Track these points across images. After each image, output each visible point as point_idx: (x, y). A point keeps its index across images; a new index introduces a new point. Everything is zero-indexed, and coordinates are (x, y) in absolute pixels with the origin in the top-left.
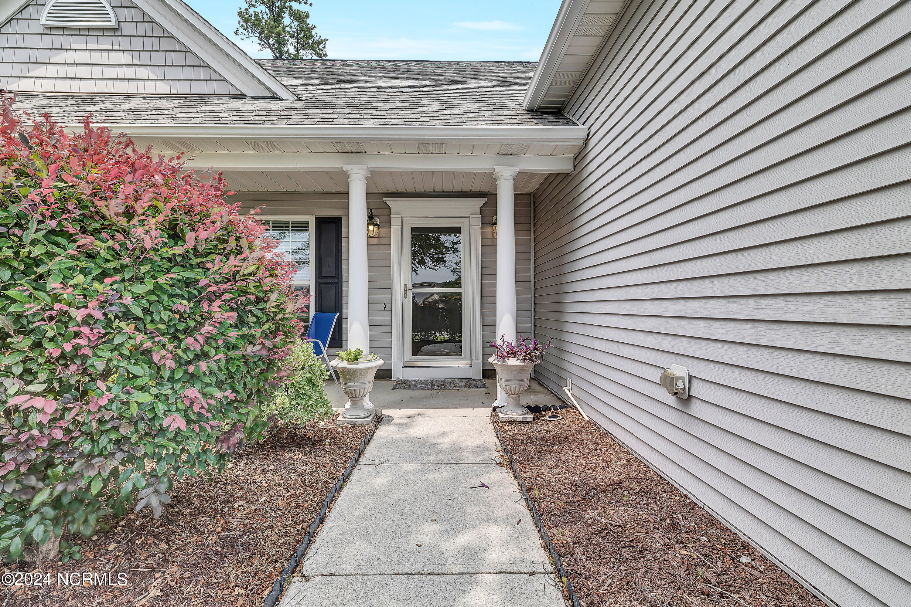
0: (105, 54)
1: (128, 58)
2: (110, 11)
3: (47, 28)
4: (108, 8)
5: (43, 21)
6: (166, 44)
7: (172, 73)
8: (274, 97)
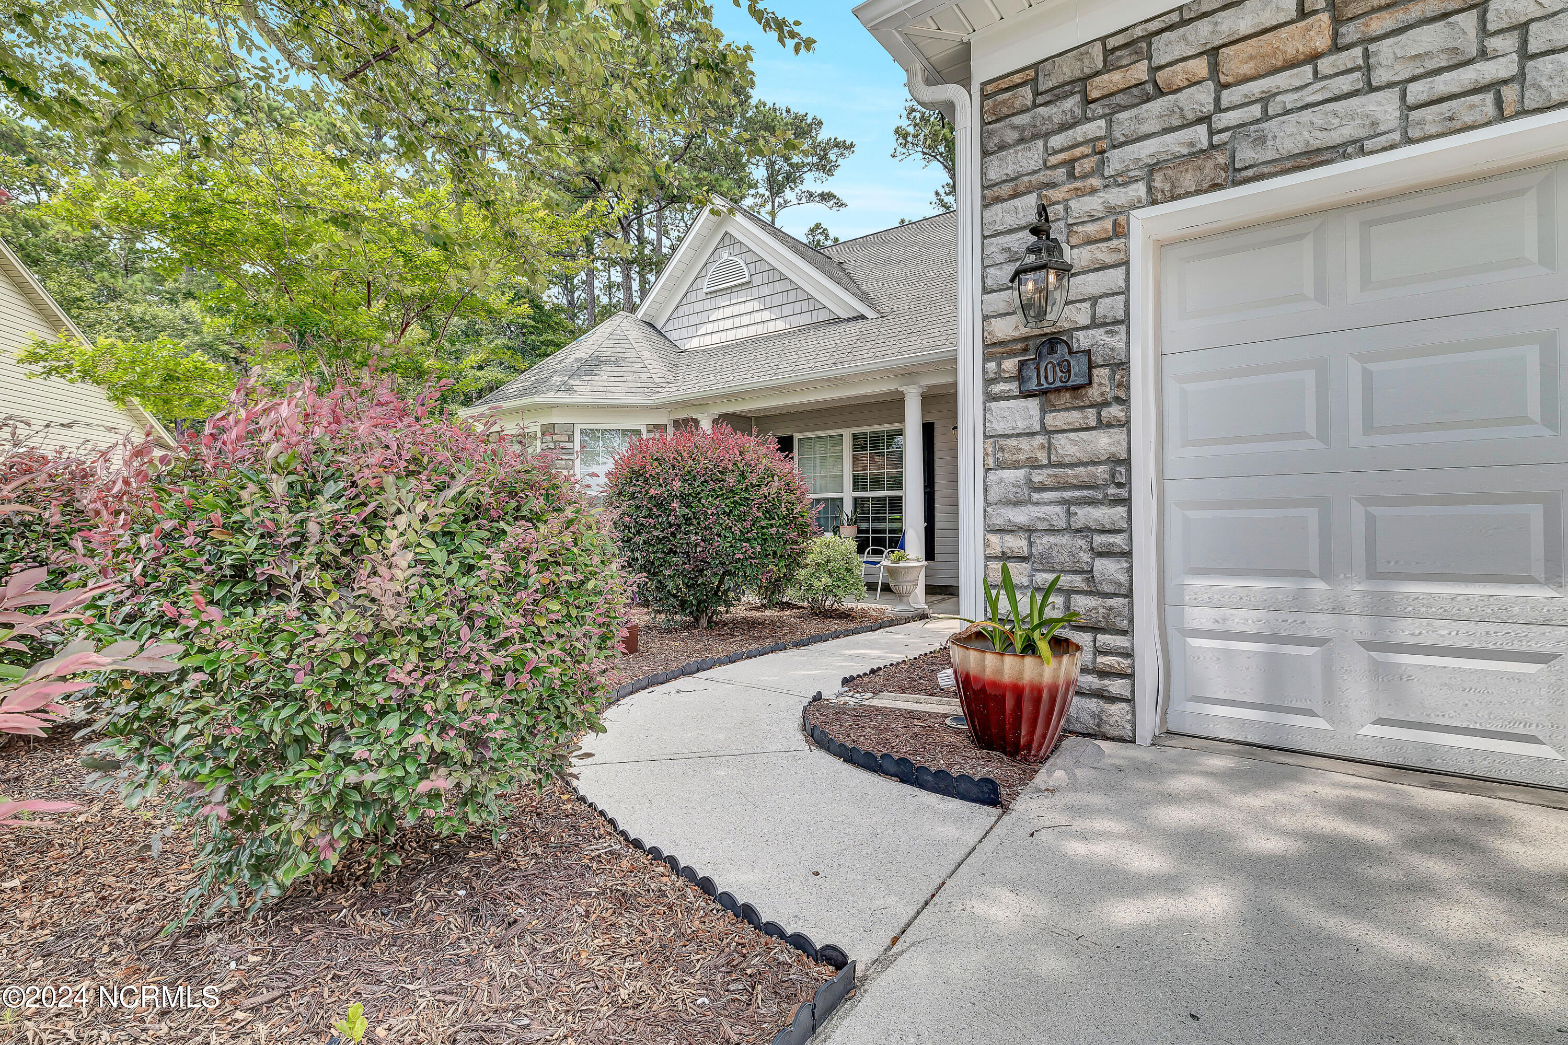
0: (742, 305)
1: (756, 305)
2: (744, 267)
3: (708, 293)
4: (743, 264)
5: (705, 290)
6: (784, 286)
7: (787, 310)
8: (863, 317)
